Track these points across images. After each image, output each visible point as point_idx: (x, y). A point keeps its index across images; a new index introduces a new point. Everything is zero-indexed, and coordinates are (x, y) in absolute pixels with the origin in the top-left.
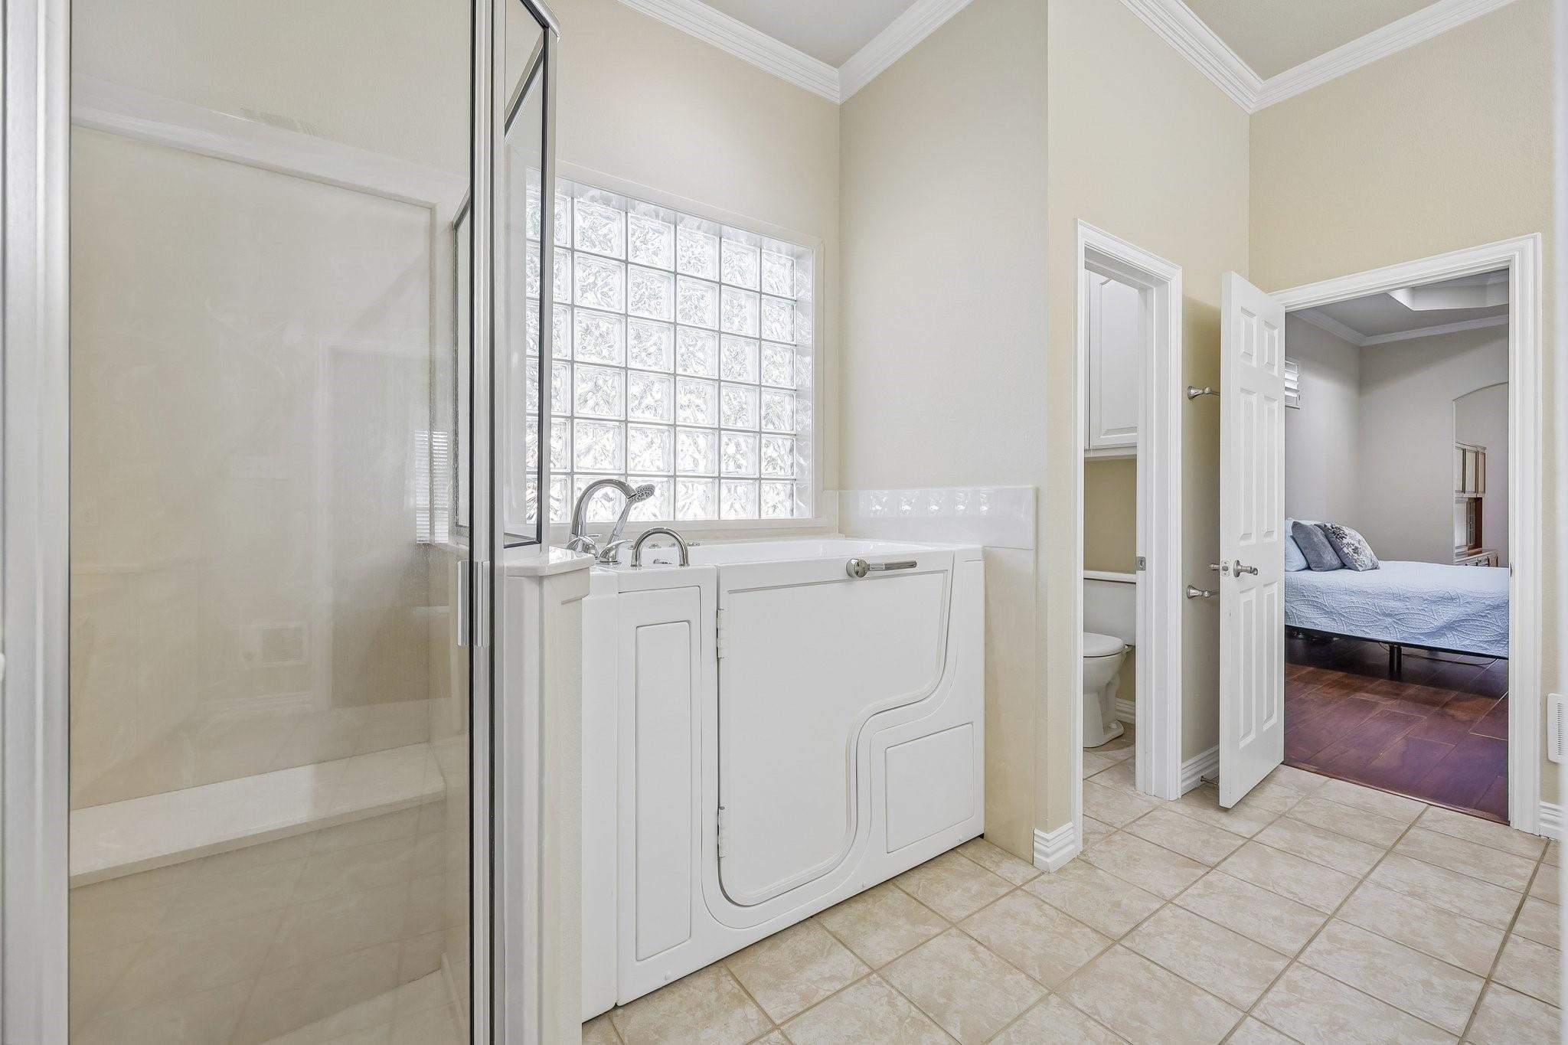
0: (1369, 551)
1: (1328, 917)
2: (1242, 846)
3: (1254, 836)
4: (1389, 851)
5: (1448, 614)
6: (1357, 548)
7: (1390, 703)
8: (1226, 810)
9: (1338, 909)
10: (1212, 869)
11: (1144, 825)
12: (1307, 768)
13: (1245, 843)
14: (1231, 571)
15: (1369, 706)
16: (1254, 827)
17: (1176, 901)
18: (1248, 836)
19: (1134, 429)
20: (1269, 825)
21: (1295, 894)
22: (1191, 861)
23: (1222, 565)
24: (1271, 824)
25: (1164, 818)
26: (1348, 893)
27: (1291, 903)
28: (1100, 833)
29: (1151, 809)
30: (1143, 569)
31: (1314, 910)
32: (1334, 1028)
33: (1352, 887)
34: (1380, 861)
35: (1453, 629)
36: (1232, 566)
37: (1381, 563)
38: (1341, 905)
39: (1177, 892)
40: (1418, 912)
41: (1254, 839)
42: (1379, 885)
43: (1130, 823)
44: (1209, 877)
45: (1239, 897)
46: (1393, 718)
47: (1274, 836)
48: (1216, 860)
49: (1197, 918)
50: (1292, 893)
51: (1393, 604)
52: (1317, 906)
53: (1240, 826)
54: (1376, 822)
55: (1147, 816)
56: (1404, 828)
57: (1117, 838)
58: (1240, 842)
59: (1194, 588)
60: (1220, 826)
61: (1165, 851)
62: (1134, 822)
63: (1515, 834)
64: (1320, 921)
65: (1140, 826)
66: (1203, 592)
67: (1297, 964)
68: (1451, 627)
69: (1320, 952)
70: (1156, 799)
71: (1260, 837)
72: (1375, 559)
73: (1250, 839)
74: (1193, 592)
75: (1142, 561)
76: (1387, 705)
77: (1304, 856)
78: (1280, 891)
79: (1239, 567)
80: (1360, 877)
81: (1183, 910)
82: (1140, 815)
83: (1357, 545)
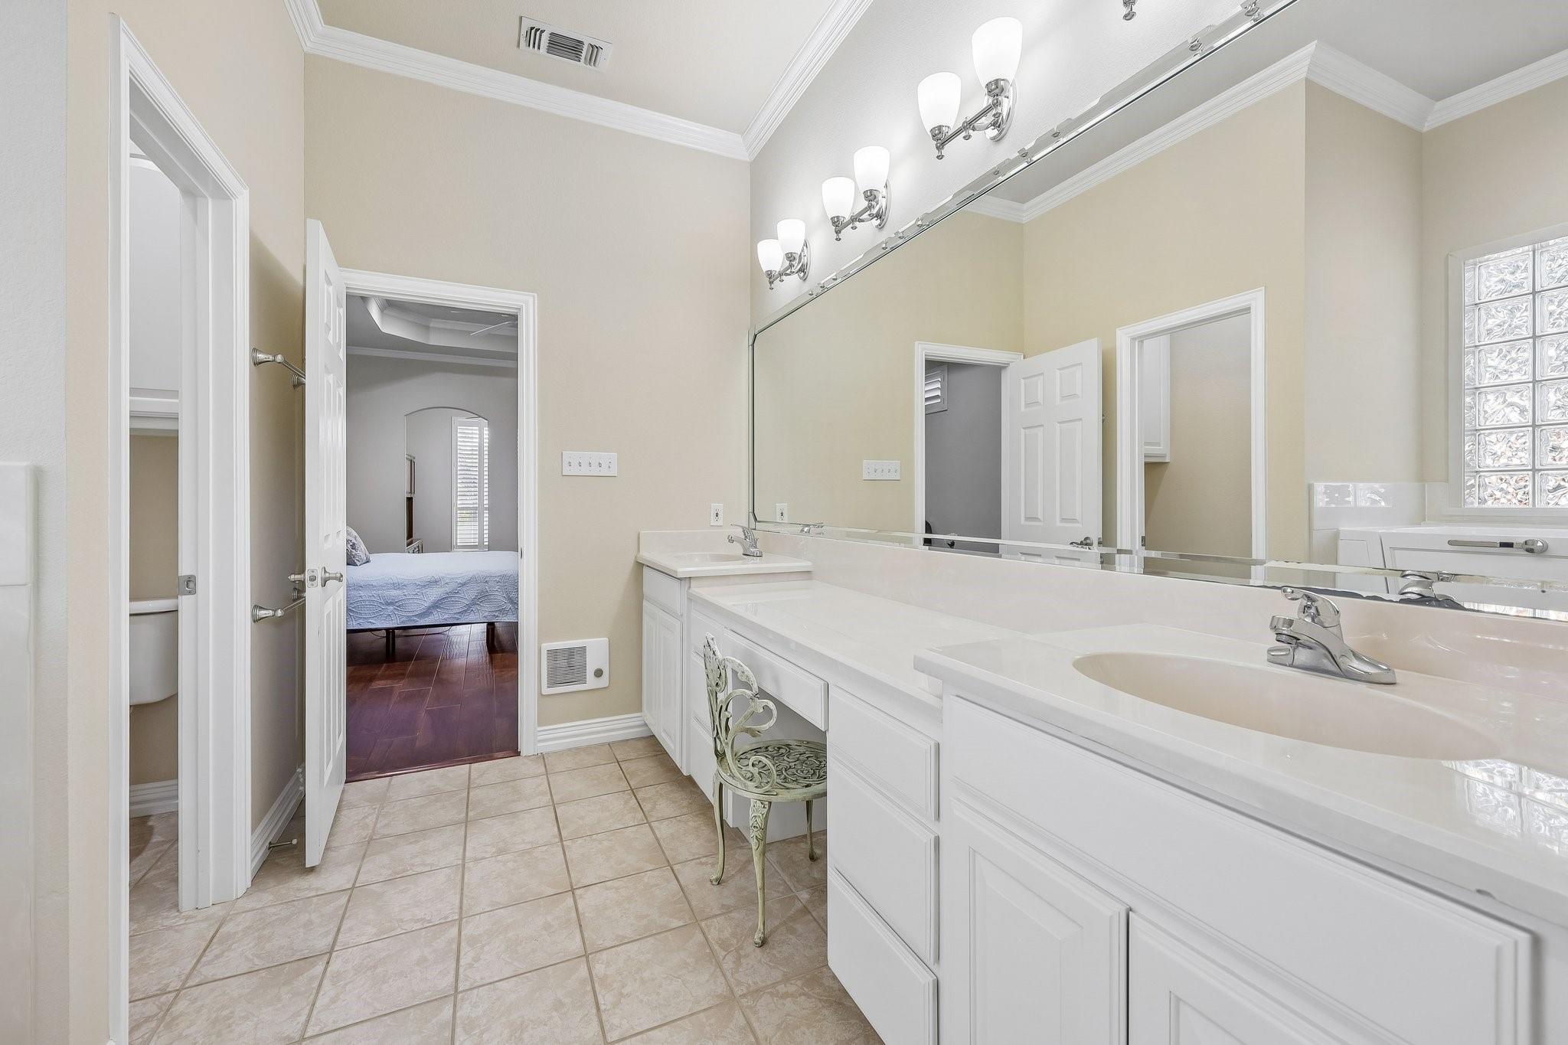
0: (363, 547)
1: (457, 922)
2: (349, 901)
3: (355, 882)
4: (466, 822)
5: (434, 594)
6: (354, 544)
7: (401, 684)
8: (312, 869)
9: (461, 908)
10: (330, 953)
11: (217, 957)
12: (369, 777)
13: (350, 896)
14: (319, 581)
15: (386, 693)
16: (350, 871)
17: (309, 1033)
18: (349, 886)
19: (174, 394)
20: (363, 858)
21: (422, 919)
22: (301, 962)
23: (307, 575)
24: (364, 856)
25: (241, 927)
26: (460, 884)
27: (423, 932)
28: (148, 1019)
29: (217, 926)
30: (193, 592)
31: (445, 923)
32: (517, 1035)
33: (460, 877)
34: (465, 836)
35: (438, 607)
36: (319, 575)
37: (372, 557)
38: (461, 902)
39: (303, 1018)
40: (510, 865)
41: (357, 885)
42: (476, 860)
43: (194, 968)
44: (332, 968)
45: (375, 967)
46: (408, 697)
47: (375, 869)
48: (330, 939)
49: (342, 1032)
50: (418, 921)
51: (394, 593)
52: (446, 918)
53: (335, 879)
54: (446, 801)
55: (215, 940)
56: (465, 794)
57: (181, 1006)
58: (344, 899)
59: (261, 608)
60: (314, 894)
61: (263, 974)
62: (198, 961)
63: (526, 761)
64: (454, 931)
65: (209, 963)
66: (275, 611)
67: (460, 995)
68: (436, 605)
69: (471, 966)
70: (216, 908)
71: (362, 878)
72: (368, 553)
73: (353, 887)
74: (262, 613)
75: (190, 580)
76: (400, 686)
77: (410, 873)
78: (408, 927)
79: (327, 575)
80: (460, 862)
81: (325, 1036)
82: (204, 945)
83: (354, 541)
